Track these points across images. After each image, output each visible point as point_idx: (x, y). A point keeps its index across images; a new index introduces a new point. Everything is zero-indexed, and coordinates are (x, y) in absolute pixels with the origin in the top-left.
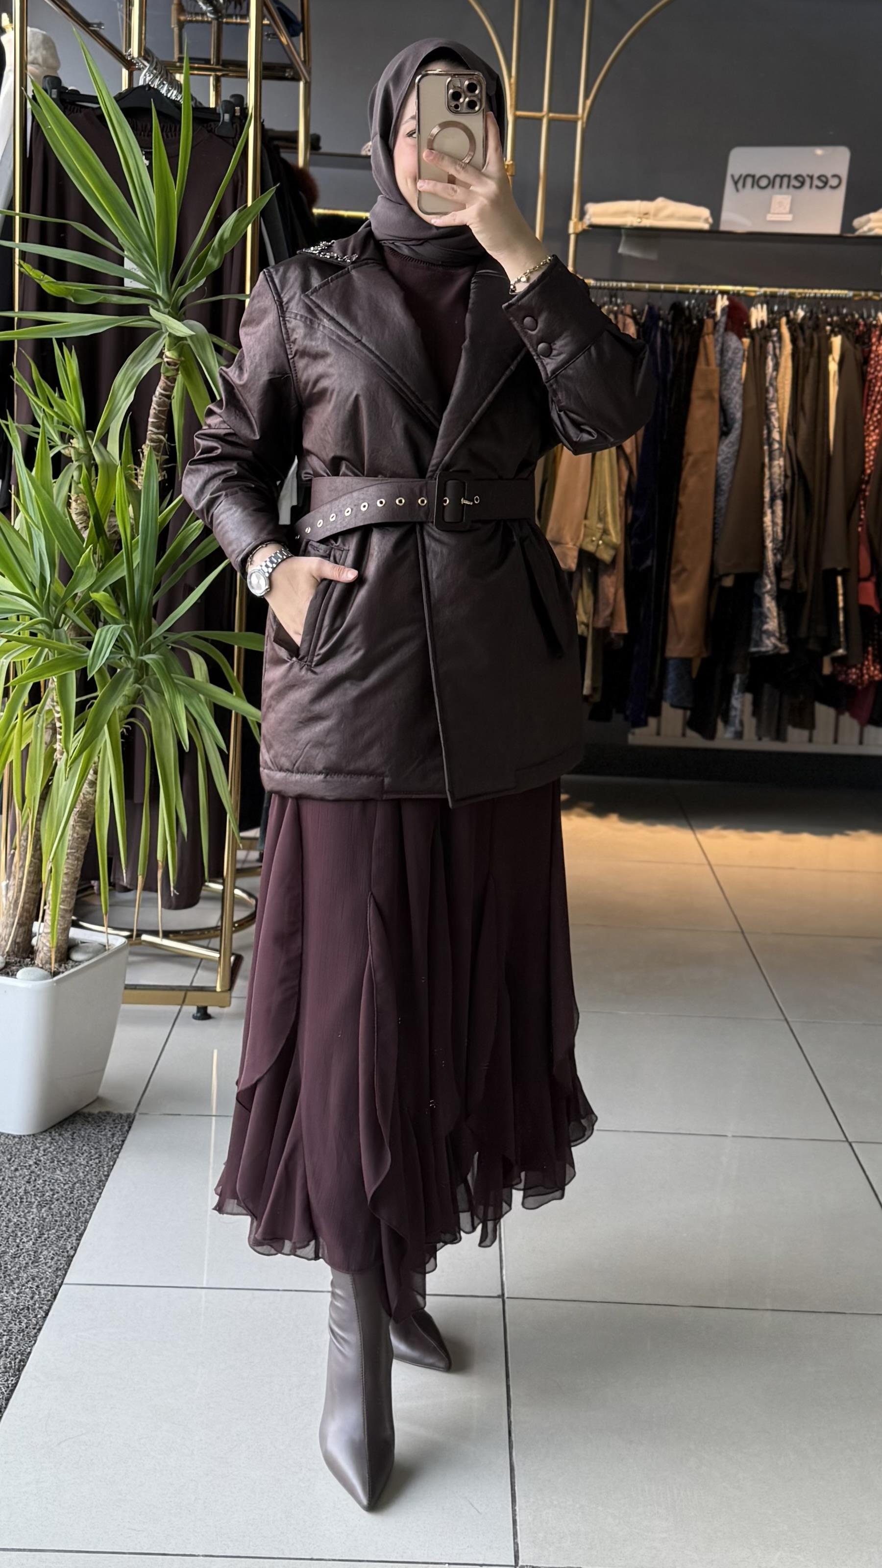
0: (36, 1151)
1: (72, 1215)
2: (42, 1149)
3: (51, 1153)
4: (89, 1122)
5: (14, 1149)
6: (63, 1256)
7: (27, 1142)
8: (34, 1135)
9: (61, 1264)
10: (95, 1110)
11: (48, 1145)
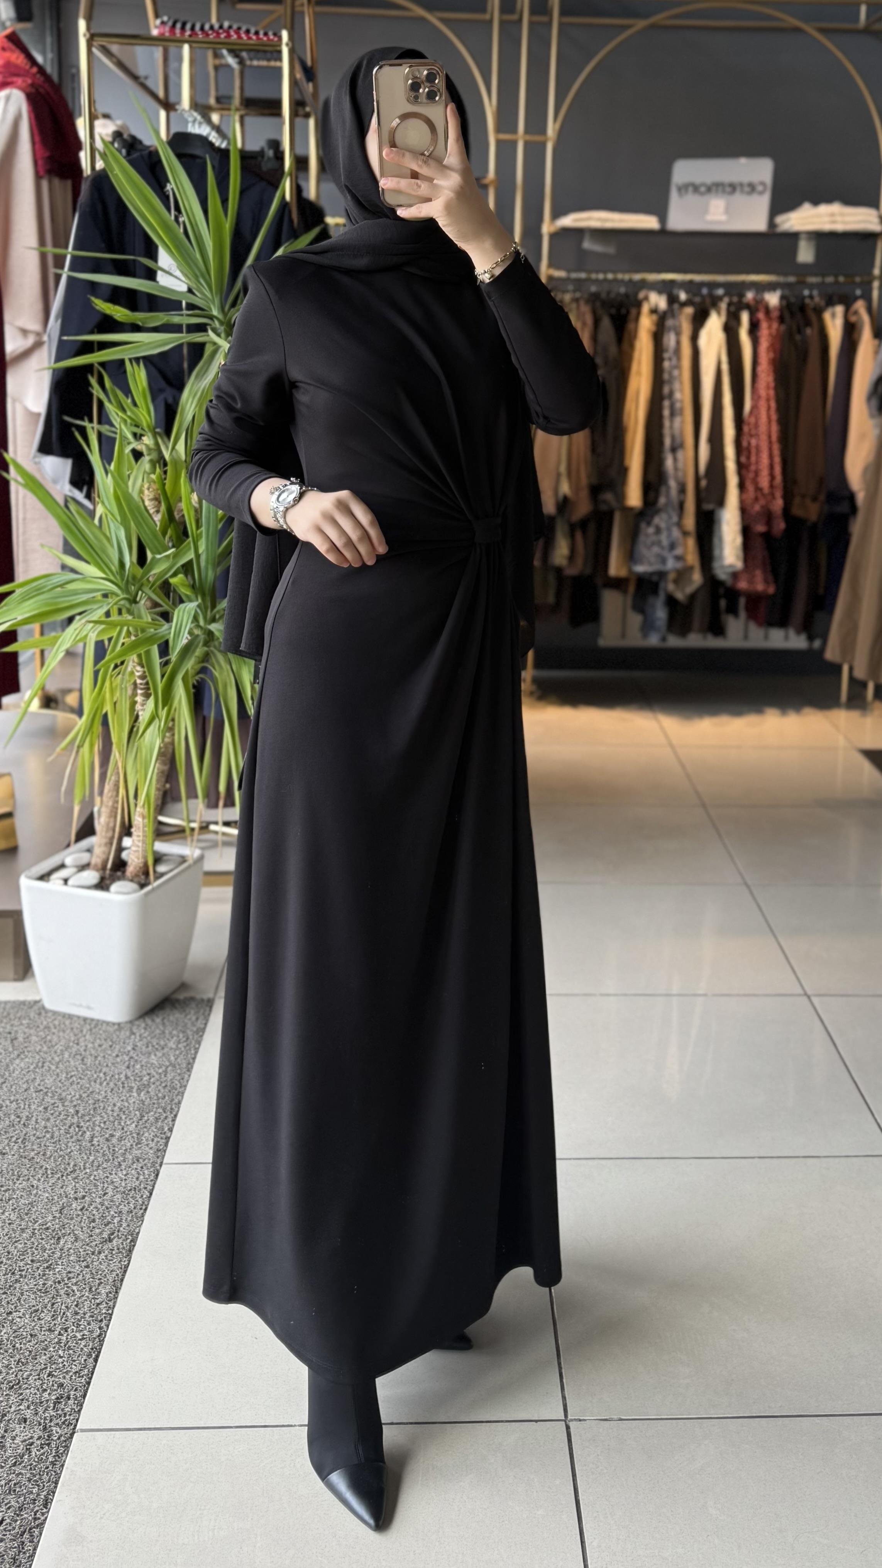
0: (133, 1037)
1: (167, 1098)
2: (138, 1034)
3: (146, 1038)
4: (176, 1008)
5: (115, 1036)
6: (162, 1138)
7: (125, 1029)
8: (131, 1022)
9: (161, 1145)
10: (181, 996)
11: (143, 1031)
